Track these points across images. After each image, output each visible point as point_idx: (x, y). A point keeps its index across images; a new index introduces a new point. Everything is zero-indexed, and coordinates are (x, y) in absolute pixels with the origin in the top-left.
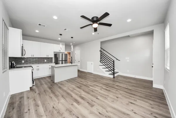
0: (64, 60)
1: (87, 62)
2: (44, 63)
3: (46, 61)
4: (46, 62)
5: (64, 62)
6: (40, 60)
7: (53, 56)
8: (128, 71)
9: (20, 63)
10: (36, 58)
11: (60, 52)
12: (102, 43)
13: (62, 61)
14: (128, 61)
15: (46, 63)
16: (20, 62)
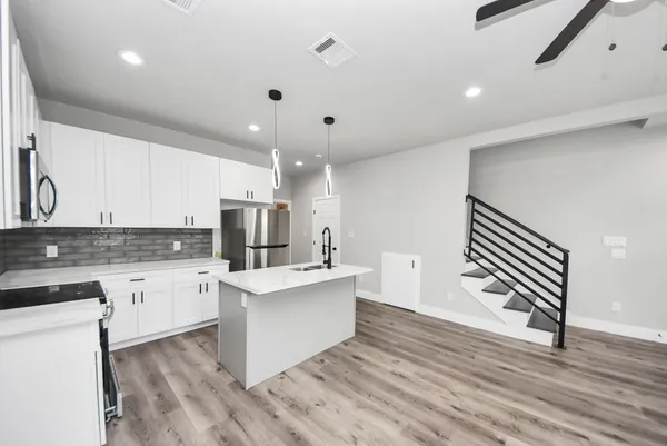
0: (264, 241)
1: (385, 255)
2: (169, 256)
3: (177, 246)
4: (179, 253)
5: (264, 252)
6: (150, 244)
7: (214, 223)
8: (617, 306)
9: (32, 259)
10: (125, 231)
11: (250, 200)
12: (477, 155)
13: (257, 247)
14: (619, 254)
15: (178, 256)
16: (35, 255)
